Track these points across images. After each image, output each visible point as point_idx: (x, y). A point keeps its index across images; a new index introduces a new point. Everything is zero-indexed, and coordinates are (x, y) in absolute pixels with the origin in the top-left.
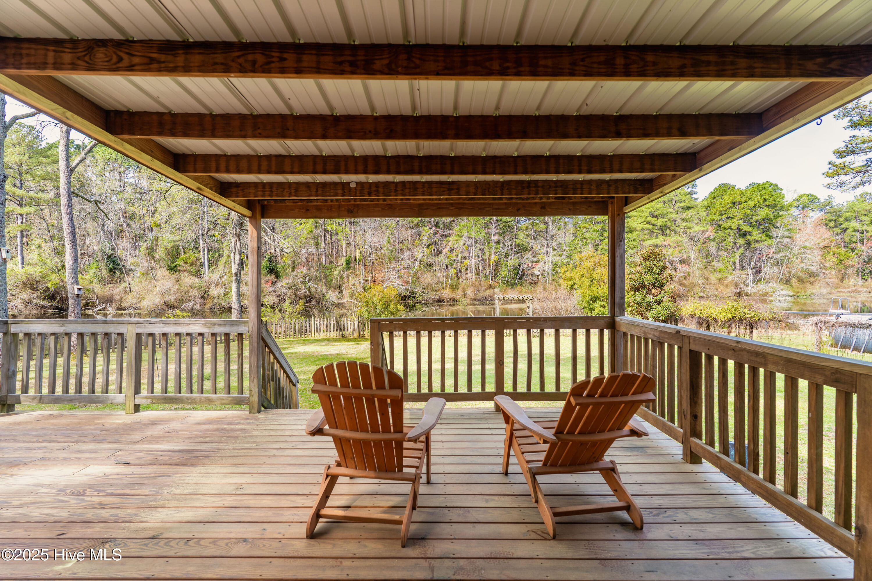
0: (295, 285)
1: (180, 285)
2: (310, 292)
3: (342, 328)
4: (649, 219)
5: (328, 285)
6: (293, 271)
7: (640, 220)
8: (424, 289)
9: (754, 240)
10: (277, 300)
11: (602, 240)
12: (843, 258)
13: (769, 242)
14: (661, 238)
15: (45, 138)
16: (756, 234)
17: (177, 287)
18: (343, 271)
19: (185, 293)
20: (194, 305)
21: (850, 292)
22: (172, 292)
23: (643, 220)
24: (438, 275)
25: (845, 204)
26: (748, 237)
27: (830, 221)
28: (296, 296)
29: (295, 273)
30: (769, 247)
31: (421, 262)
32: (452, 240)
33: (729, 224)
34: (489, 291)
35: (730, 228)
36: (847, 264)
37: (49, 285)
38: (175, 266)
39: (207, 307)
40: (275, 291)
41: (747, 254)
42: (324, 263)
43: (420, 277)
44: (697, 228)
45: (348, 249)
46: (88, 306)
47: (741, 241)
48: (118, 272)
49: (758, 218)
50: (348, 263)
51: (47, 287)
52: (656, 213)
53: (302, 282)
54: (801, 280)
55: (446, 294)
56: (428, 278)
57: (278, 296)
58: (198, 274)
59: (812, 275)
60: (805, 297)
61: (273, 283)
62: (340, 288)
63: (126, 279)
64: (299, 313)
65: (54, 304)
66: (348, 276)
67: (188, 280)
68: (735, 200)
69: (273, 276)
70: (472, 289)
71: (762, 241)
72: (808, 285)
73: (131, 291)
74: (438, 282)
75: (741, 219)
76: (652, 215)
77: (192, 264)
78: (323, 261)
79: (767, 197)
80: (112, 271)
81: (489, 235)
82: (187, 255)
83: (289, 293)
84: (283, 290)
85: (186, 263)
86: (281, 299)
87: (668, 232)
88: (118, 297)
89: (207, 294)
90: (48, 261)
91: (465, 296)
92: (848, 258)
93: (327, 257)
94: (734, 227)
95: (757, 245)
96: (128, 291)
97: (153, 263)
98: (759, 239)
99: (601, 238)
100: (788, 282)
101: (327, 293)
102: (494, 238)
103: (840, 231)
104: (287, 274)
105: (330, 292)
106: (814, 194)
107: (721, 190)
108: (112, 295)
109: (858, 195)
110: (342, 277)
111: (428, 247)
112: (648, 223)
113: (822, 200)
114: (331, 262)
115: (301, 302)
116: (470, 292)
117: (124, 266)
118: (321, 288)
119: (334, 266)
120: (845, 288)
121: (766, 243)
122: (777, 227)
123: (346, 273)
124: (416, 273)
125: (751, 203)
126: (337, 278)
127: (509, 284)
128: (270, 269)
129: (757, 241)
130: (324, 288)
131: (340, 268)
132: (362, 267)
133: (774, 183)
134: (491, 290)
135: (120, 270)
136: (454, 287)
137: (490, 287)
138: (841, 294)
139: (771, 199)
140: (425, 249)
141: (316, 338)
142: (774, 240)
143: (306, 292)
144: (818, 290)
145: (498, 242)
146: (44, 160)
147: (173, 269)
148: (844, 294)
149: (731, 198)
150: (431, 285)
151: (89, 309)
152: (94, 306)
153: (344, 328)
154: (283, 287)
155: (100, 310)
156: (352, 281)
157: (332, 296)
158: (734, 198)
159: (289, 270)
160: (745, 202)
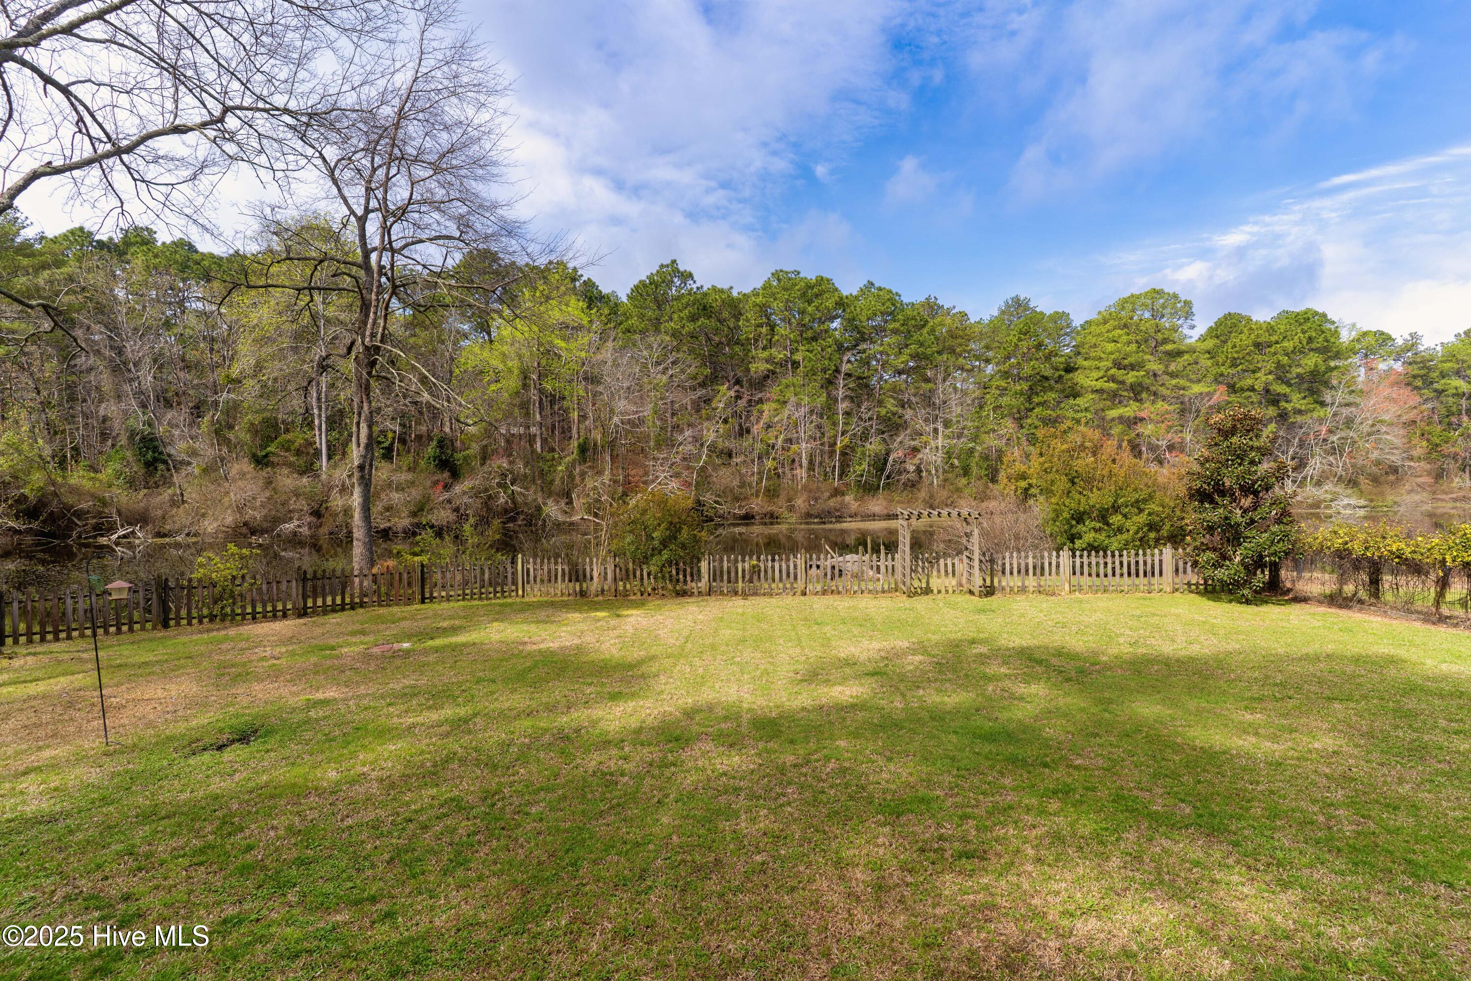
0: (486, 490)
1: (274, 489)
2: (514, 502)
3: (581, 577)
4: (1113, 371)
5: (548, 490)
6: (482, 465)
7: (1096, 374)
8: (719, 496)
9: (1294, 409)
10: (452, 517)
11: (1031, 410)
12: (1438, 442)
13: (1320, 412)
14: (1134, 405)
15: (28, 222)
16: (1297, 400)
17: (268, 494)
18: (573, 464)
19: (283, 505)
20: (299, 526)
21: (1455, 500)
22: (258, 504)
23: (1101, 374)
24: (744, 471)
25: (1439, 348)
26: (1283, 404)
27: (1415, 377)
28: (489, 509)
29: (486, 468)
30: (1321, 421)
31: (712, 448)
32: (767, 408)
33: (1249, 382)
34: (834, 500)
35: (1252, 389)
36: (1446, 452)
37: (26, 491)
38: (266, 456)
39: (324, 530)
40: (449, 501)
41: (1281, 433)
42: (539, 450)
43: (710, 476)
44: (1198, 388)
45: (582, 426)
46: (101, 529)
47: (1272, 411)
48: (161, 467)
49: (1299, 370)
50: (583, 449)
51: (22, 494)
52: (1126, 362)
53: (499, 485)
54: (1375, 480)
55: (757, 505)
56: (724, 477)
57: (456, 510)
58: (309, 469)
59: (1394, 470)
60: (1385, 509)
61: (447, 487)
62: (568, 495)
63: (176, 479)
64: (491, 546)
65: (35, 525)
66: (583, 474)
67: (288, 481)
68: (1259, 340)
69: (446, 474)
70: (805, 497)
71: (1307, 412)
72: (1387, 489)
73: (183, 502)
74: (743, 485)
75: (1270, 373)
76: (1118, 365)
77: (298, 453)
78: (538, 446)
79: (1314, 334)
80: (150, 466)
81: (832, 400)
82: (289, 436)
83: (477, 504)
84: (466, 499)
85: (288, 450)
86: (461, 515)
87: (1144, 395)
88: (159, 513)
89: (324, 506)
90: (25, 447)
91: (791, 509)
92: (1446, 442)
93: (544, 441)
94: (1258, 386)
95: (1299, 419)
96: (178, 501)
97: (225, 449)
98: (1303, 408)
99: (1027, 405)
100: (1352, 483)
101: (545, 504)
102: (843, 406)
103: (1432, 395)
104: (473, 469)
105: (550, 502)
106: (1386, 331)
107: (1229, 323)
108: (147, 509)
109: (1461, 332)
110: (571, 477)
111: (726, 421)
112: (1113, 379)
113: (1400, 342)
114: (552, 450)
115: (496, 522)
116: (800, 502)
117: (169, 455)
118: (533, 495)
119: (556, 456)
120: (1446, 493)
121: (1315, 415)
122: (1332, 388)
123: (578, 470)
124: (703, 469)
125: (1288, 345)
126: (562, 478)
127: (868, 489)
128: (440, 460)
129: (1300, 412)
130: (540, 494)
131: (568, 459)
132: (608, 458)
133: (1321, 311)
134: (839, 498)
135: (165, 462)
136: (772, 494)
137: (836, 492)
138: (1440, 504)
139: (1321, 340)
140: (721, 425)
141: (526, 599)
142: (1329, 409)
143: (507, 502)
144: (1404, 497)
145: (847, 414)
146: (25, 262)
147: (261, 461)
148: (1444, 504)
149: (1253, 336)
150: (731, 491)
151: (102, 535)
152: (112, 529)
153: (585, 576)
154: (464, 493)
155: (124, 537)
156: (590, 483)
157: (553, 510)
158: (1258, 336)
159: (476, 463)
160: (1277, 343)
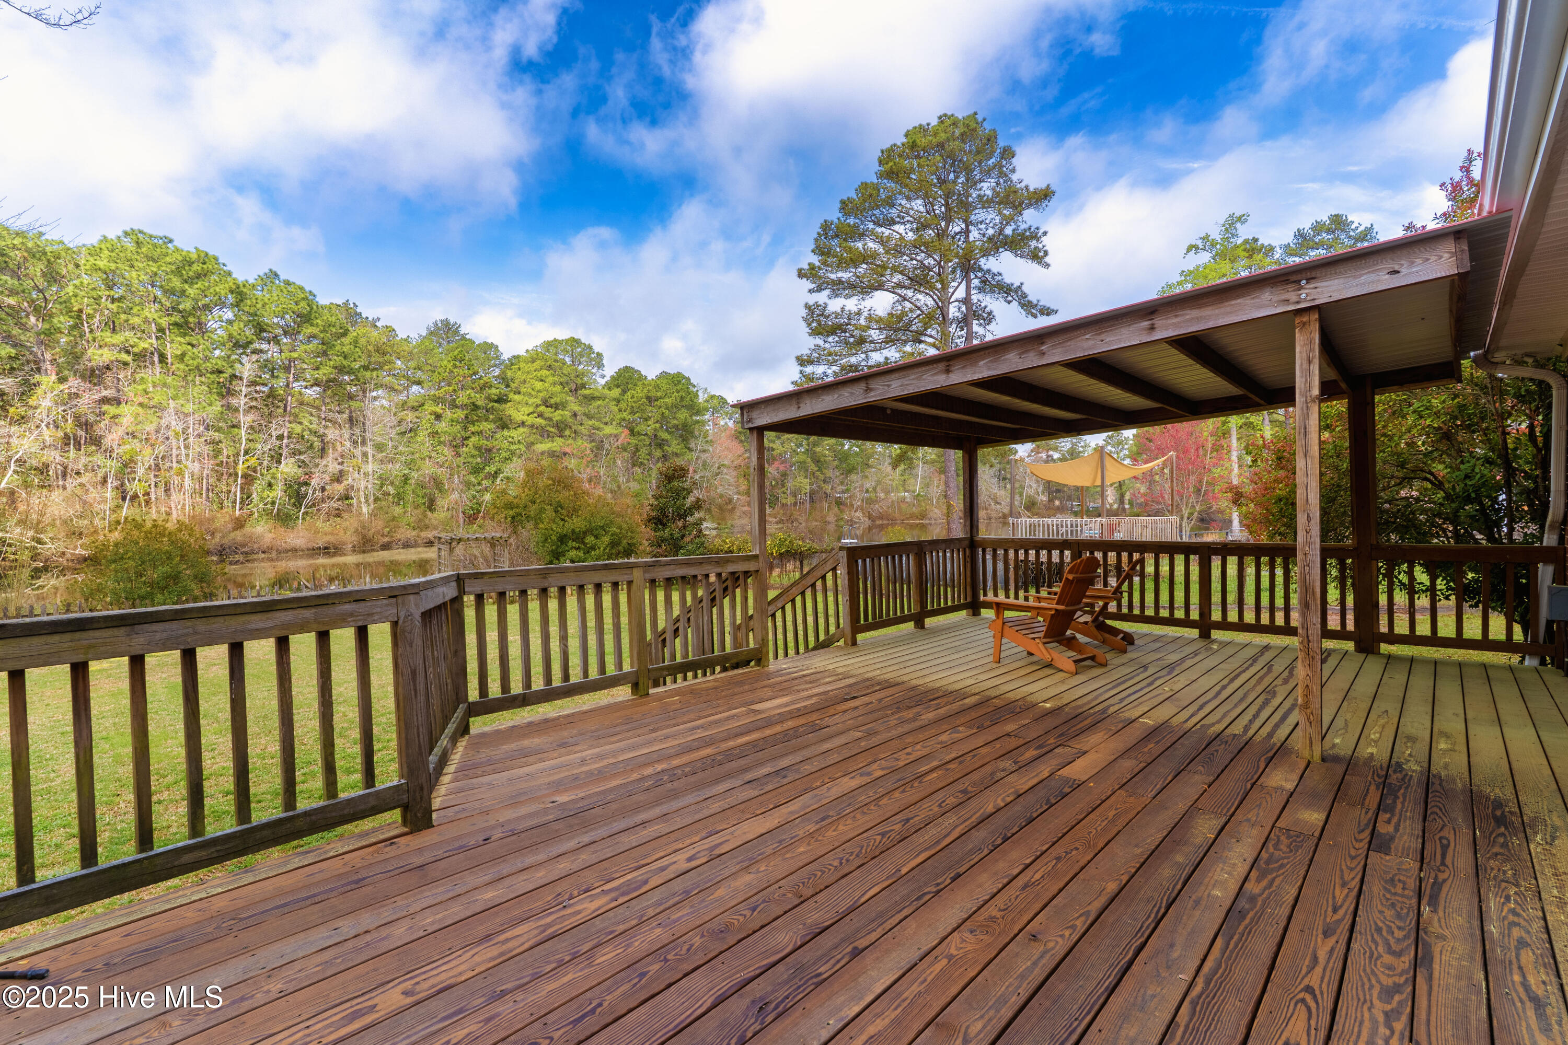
4: (542, 408)
7: (526, 409)
9: (673, 452)
11: (467, 438)
13: (689, 456)
14: (559, 441)
16: (674, 445)
23: (531, 410)
24: (89, 496)
26: (666, 448)
30: (689, 463)
33: (643, 428)
35: (644, 433)
44: (608, 430)
47: (658, 453)
49: (675, 422)
52: (552, 401)
68: (649, 394)
71: (681, 455)
75: (657, 422)
76: (545, 403)
79: (684, 394)
81: (232, 411)
87: (567, 433)
94: (649, 430)
95: (676, 460)
98: (679, 452)
99: (463, 433)
100: (708, 510)
102: (246, 420)
106: (723, 395)
107: (626, 374)
112: (541, 415)
121: (686, 458)
122: (695, 437)
125: (668, 401)
127: (282, 519)
129: (677, 455)
133: (687, 375)
139: (688, 399)
142: (694, 454)
145: (252, 428)
149: (644, 390)
158: (648, 390)
160: (661, 398)
